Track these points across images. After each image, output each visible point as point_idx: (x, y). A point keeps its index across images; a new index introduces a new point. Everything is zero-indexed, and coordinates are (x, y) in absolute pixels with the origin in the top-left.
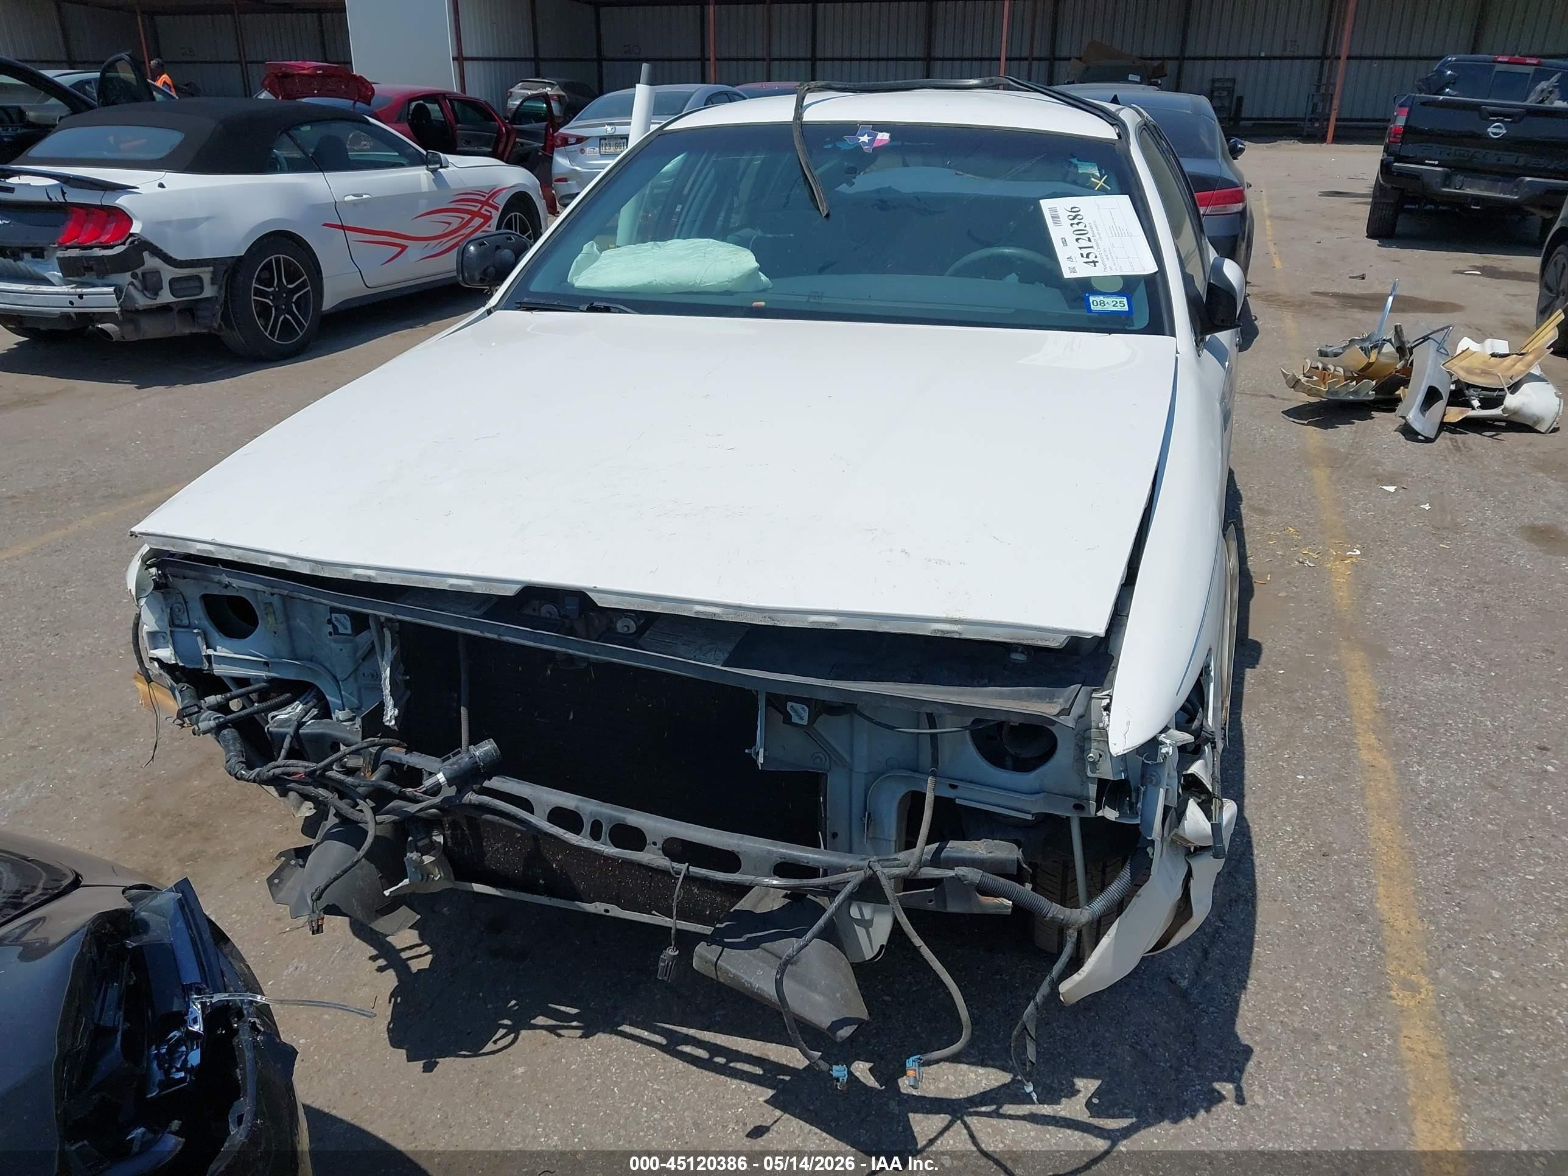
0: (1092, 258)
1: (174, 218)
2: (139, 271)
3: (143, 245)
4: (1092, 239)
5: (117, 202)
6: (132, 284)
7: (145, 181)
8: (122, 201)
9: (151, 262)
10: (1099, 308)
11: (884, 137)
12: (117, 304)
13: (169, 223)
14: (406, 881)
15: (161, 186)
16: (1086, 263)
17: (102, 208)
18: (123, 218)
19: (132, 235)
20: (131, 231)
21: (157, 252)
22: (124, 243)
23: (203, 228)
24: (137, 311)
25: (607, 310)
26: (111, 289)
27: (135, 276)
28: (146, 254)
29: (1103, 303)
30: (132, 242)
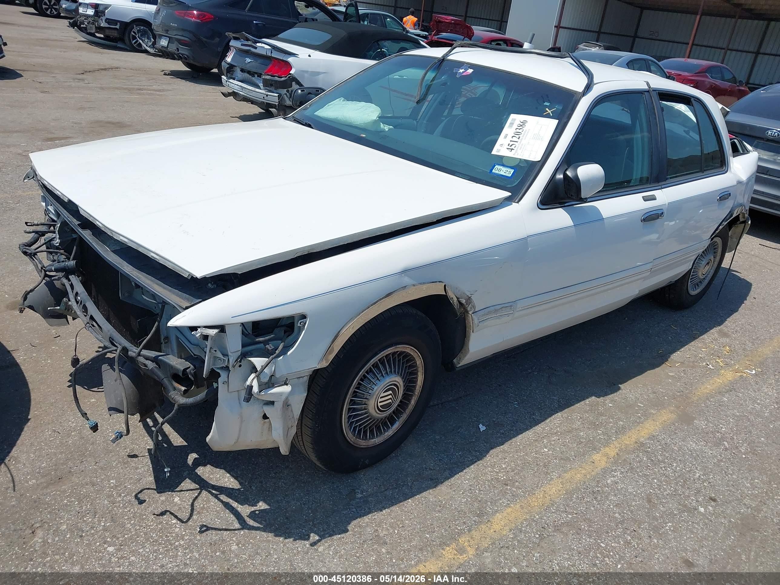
0: (513, 147)
1: (310, 70)
2: (290, 89)
3: (294, 79)
4: (520, 138)
5: (288, 59)
6: (286, 94)
7: (302, 52)
8: (291, 60)
9: (295, 86)
10: (497, 172)
11: (470, 71)
12: (278, 101)
13: (307, 72)
14: (58, 308)
15: (309, 56)
16: (508, 149)
17: (283, 61)
18: (289, 66)
19: (290, 74)
20: (290, 72)
21: (298, 83)
22: (286, 77)
23: (321, 76)
24: (285, 106)
25: (309, 126)
26: (277, 95)
27: (288, 91)
28: (294, 83)
29: (500, 170)
30: (289, 77)
